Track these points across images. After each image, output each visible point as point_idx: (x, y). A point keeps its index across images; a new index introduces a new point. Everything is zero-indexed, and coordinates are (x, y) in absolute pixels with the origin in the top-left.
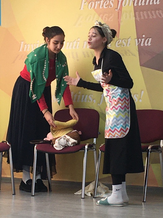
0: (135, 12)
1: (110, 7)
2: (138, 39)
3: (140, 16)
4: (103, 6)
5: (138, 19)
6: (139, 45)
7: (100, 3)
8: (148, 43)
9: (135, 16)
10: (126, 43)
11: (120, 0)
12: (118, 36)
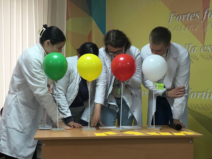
7: (187, 16)
11: (206, 12)
12: (203, 43)
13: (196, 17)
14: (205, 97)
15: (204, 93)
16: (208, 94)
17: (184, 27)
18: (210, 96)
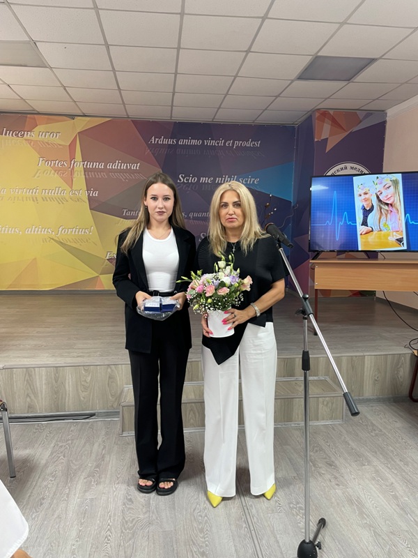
0: (85, 172)
1: (64, 166)
2: (88, 191)
3: (89, 175)
4: (58, 165)
5: (87, 177)
6: (89, 195)
7: (56, 162)
8: (96, 194)
9: (85, 175)
10: (79, 193)
11: (73, 162)
12: (71, 187)
13: (63, 164)
14: (75, 232)
15: (74, 229)
16: (77, 230)
17: (53, 172)
18: (79, 232)
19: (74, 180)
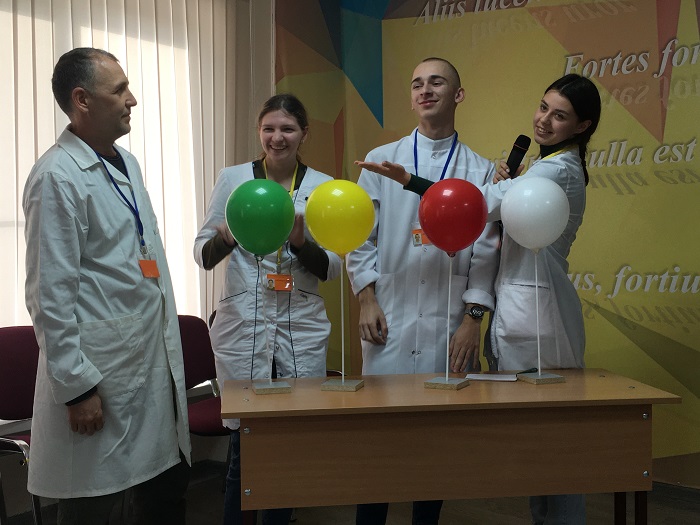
1: (638, 70)
4: (620, 69)
7: (613, 62)
10: (684, 152)
11: (667, 51)
12: (660, 136)
14: (668, 286)
15: (665, 277)
16: (675, 279)
17: (604, 93)
18: (680, 285)
19: (670, 109)
